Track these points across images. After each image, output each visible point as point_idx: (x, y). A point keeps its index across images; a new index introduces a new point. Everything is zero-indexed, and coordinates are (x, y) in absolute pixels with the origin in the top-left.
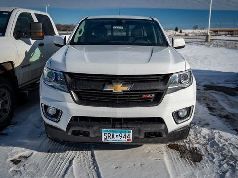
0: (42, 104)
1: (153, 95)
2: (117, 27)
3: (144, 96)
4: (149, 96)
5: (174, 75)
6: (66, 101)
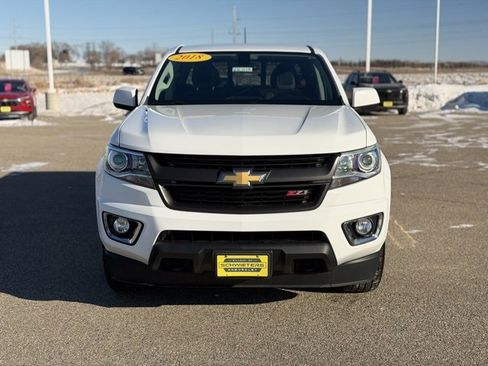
0: (103, 212)
1: (306, 192)
2: (241, 69)
3: (291, 193)
4: (299, 192)
5: (343, 156)
6: (150, 205)
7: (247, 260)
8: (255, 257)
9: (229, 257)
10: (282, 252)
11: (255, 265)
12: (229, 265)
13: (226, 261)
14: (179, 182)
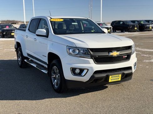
2: (74, 23)
4: (125, 57)
6: (90, 64)
7: (116, 76)
8: (118, 75)
9: (112, 76)
10: (124, 73)
11: (118, 77)
12: (112, 78)
13: (112, 77)
14: (98, 56)
